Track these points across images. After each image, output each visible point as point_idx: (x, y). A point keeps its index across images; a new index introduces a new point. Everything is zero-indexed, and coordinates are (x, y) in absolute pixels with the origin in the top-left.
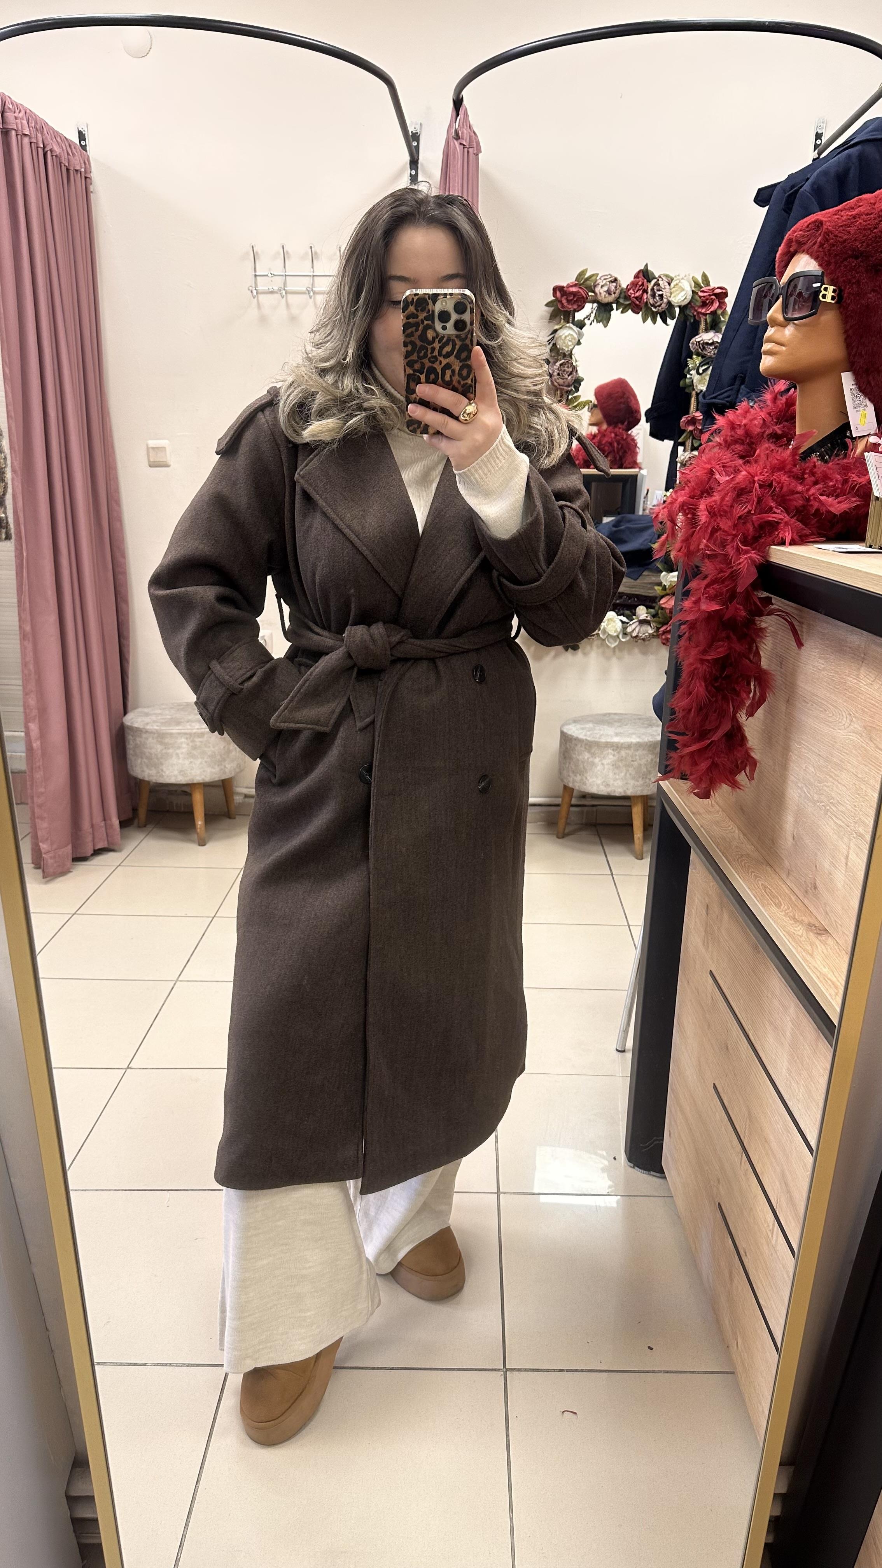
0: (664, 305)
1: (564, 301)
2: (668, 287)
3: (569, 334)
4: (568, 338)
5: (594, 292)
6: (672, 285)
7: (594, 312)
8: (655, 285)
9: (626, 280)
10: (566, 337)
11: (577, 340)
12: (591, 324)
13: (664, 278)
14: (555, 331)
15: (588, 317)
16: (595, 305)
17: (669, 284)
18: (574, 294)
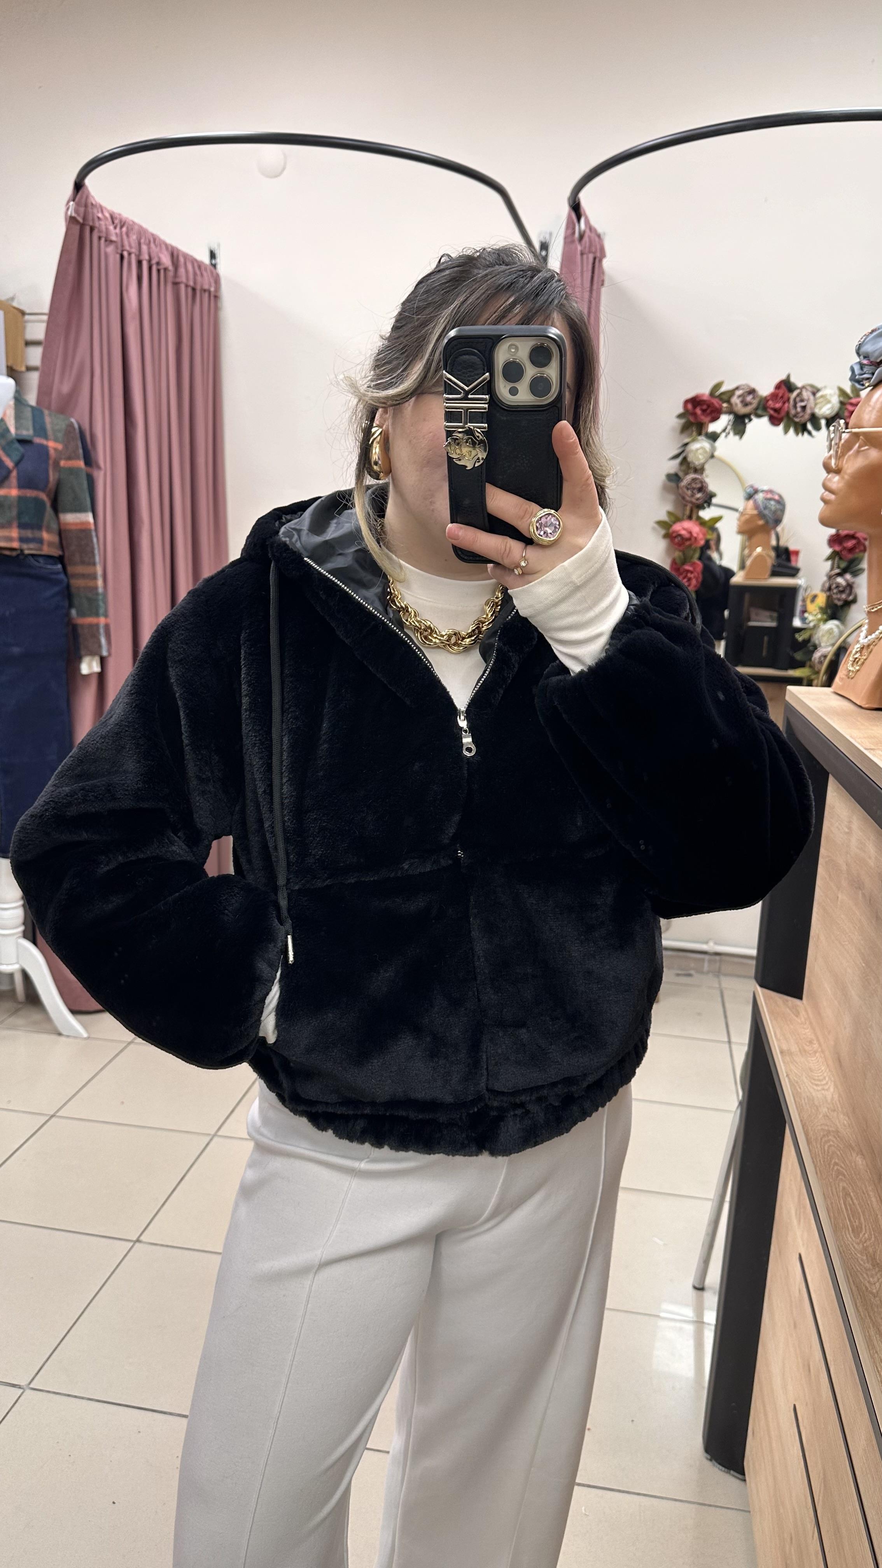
0: (807, 417)
1: (698, 411)
2: (812, 397)
3: (702, 448)
4: (700, 451)
5: (728, 402)
6: (819, 395)
7: (731, 423)
8: (799, 395)
9: (766, 389)
10: (697, 450)
11: (709, 455)
12: (726, 436)
13: (808, 388)
14: (686, 444)
15: (724, 430)
16: (731, 417)
17: (814, 394)
18: (709, 405)
